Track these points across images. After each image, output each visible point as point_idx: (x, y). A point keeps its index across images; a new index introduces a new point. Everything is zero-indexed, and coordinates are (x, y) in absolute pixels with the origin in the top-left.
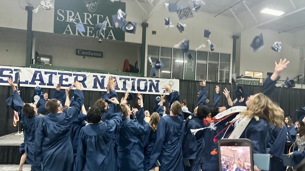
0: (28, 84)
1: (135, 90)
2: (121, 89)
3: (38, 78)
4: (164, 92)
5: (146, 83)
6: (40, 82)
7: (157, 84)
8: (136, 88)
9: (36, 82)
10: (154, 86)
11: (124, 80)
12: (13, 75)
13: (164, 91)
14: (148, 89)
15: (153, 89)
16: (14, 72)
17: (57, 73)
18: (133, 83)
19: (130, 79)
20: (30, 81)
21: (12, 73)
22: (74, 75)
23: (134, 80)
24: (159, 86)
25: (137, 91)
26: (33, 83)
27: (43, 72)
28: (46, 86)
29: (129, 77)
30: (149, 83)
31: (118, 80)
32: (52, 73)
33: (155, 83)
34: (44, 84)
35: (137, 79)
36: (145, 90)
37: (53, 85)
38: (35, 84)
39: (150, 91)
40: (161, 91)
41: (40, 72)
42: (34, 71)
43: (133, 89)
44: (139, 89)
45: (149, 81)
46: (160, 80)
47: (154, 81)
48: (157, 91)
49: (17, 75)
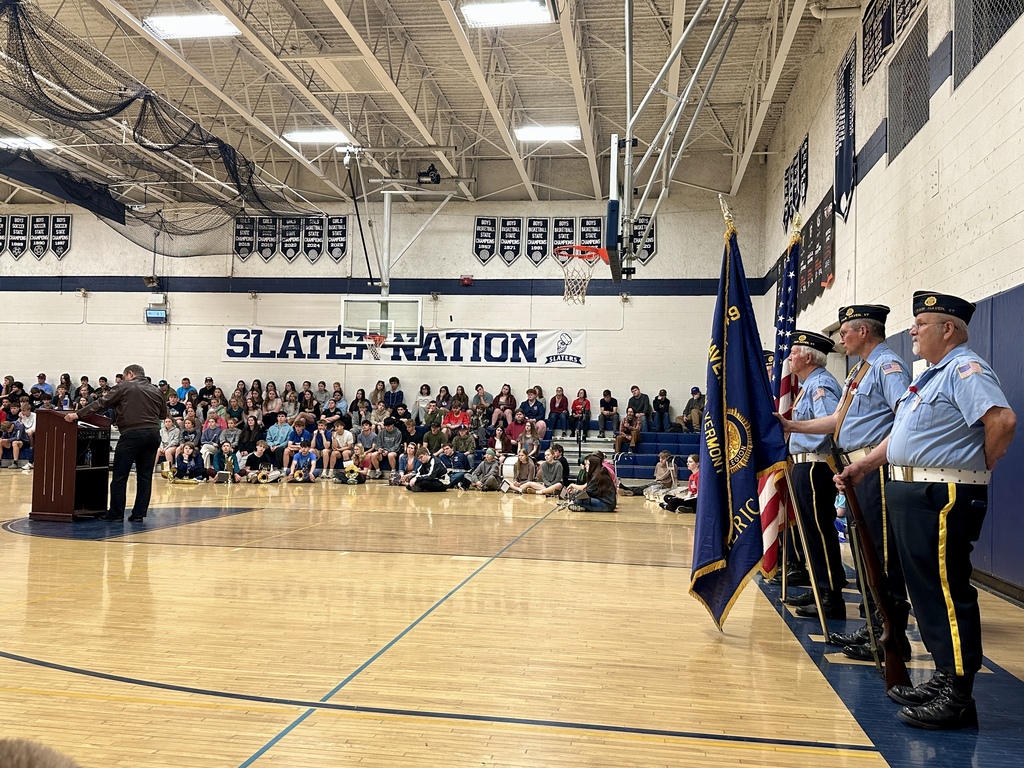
0: (275, 357)
1: (479, 360)
2: (449, 359)
3: (292, 344)
4: (548, 362)
5: (505, 345)
6: (295, 352)
7: (532, 344)
8: (482, 354)
9: (288, 352)
10: (524, 348)
11: (455, 339)
12: (250, 342)
13: (548, 358)
14: (510, 354)
15: (521, 355)
16: (253, 336)
17: (326, 333)
18: (476, 345)
19: (470, 336)
20: (278, 352)
21: (248, 337)
22: (356, 334)
23: (477, 336)
24: (537, 348)
25: (484, 362)
26: (283, 354)
27: (300, 332)
28: (306, 360)
29: (467, 331)
30: (511, 341)
31: (443, 340)
32: (316, 334)
33: (526, 341)
34: (303, 356)
35: (484, 334)
36: (502, 359)
37: (318, 357)
38: (287, 356)
39: (515, 359)
40: (541, 359)
41: (295, 333)
42: (285, 331)
43: (476, 358)
44: (489, 357)
45: (513, 336)
46: (539, 334)
47: (524, 336)
48: (531, 358)
49: (257, 342)
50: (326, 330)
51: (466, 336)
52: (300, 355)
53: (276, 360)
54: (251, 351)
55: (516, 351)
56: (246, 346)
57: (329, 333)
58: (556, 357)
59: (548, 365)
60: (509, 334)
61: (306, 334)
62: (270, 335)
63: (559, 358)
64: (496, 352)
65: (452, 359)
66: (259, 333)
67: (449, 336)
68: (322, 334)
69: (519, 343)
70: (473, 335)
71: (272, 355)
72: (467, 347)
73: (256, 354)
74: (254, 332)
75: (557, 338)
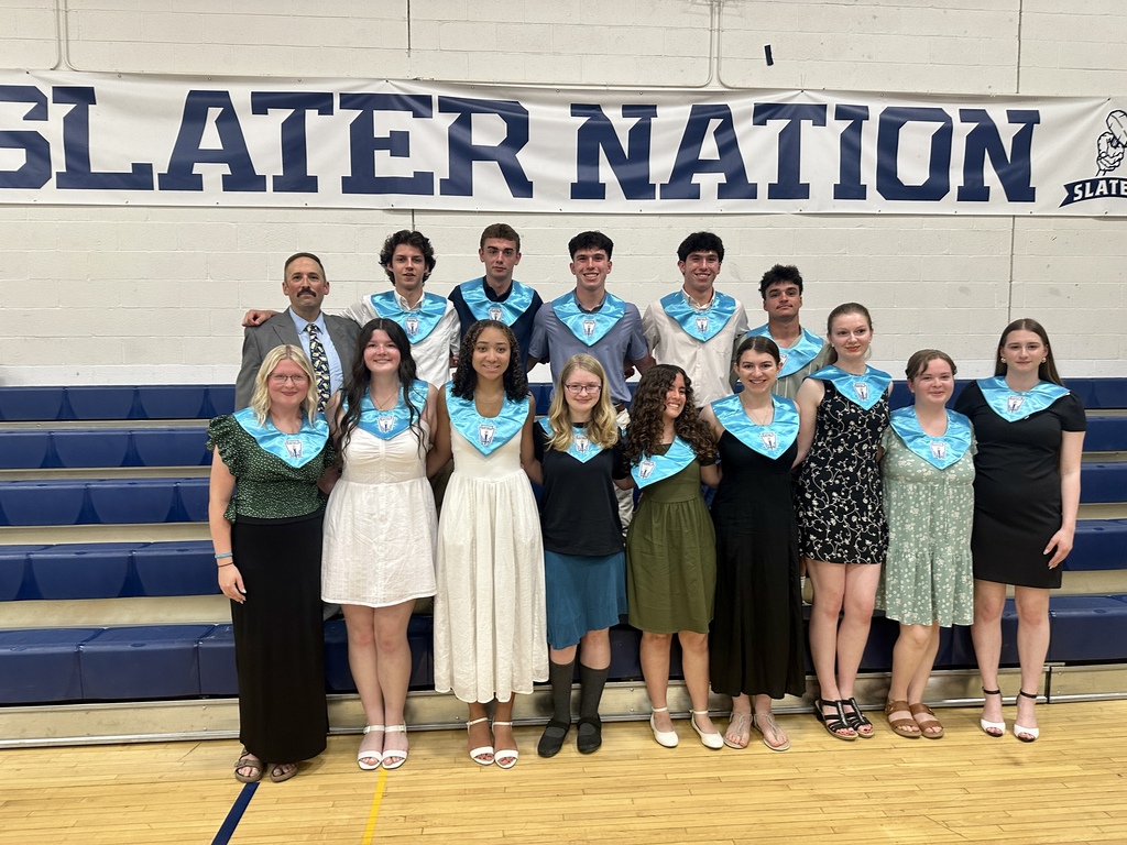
0: (151, 188)
1: (861, 193)
2: (763, 191)
3: (211, 139)
4: (1069, 201)
5: (941, 143)
6: (225, 169)
7: (1023, 142)
8: (869, 176)
9: (198, 168)
10: (999, 156)
11: (783, 123)
12: (52, 129)
13: (1070, 188)
14: (956, 178)
15: (990, 177)
16: (59, 112)
17: (337, 101)
18: (850, 148)
19: (830, 116)
20: (161, 166)
21: (40, 113)
22: (446, 106)
23: (854, 117)
24: (1039, 157)
25: (875, 201)
26: (181, 177)
27: (241, 97)
28: (269, 197)
29: (822, 99)
30: (962, 131)
31: (743, 128)
32: (300, 103)
33: (1008, 133)
34: (257, 183)
35: (876, 109)
36: (933, 190)
37: (310, 185)
38: (196, 184)
39: (974, 192)
40: (1049, 189)
41: (222, 98)
42: (180, 93)
43: (849, 188)
44: (891, 186)
45: (966, 116)
46: (1045, 111)
47: (998, 115)
48: (1020, 189)
49: (77, 128)
50: (335, 88)
51: (818, 114)
52: (243, 177)
53: (156, 196)
54: (59, 161)
55: (973, 166)
56: (35, 146)
57: (349, 101)
58: (1094, 183)
59: (1070, 209)
60: (953, 111)
61: (261, 104)
62: (124, 106)
63: (1102, 187)
64: (914, 170)
65: (776, 192)
66: (84, 96)
67: (763, 113)
68: (322, 103)
69: (984, 138)
70: (841, 113)
71: (139, 177)
72: (820, 152)
73: (80, 174)
74: (63, 94)
75: (1095, 124)
